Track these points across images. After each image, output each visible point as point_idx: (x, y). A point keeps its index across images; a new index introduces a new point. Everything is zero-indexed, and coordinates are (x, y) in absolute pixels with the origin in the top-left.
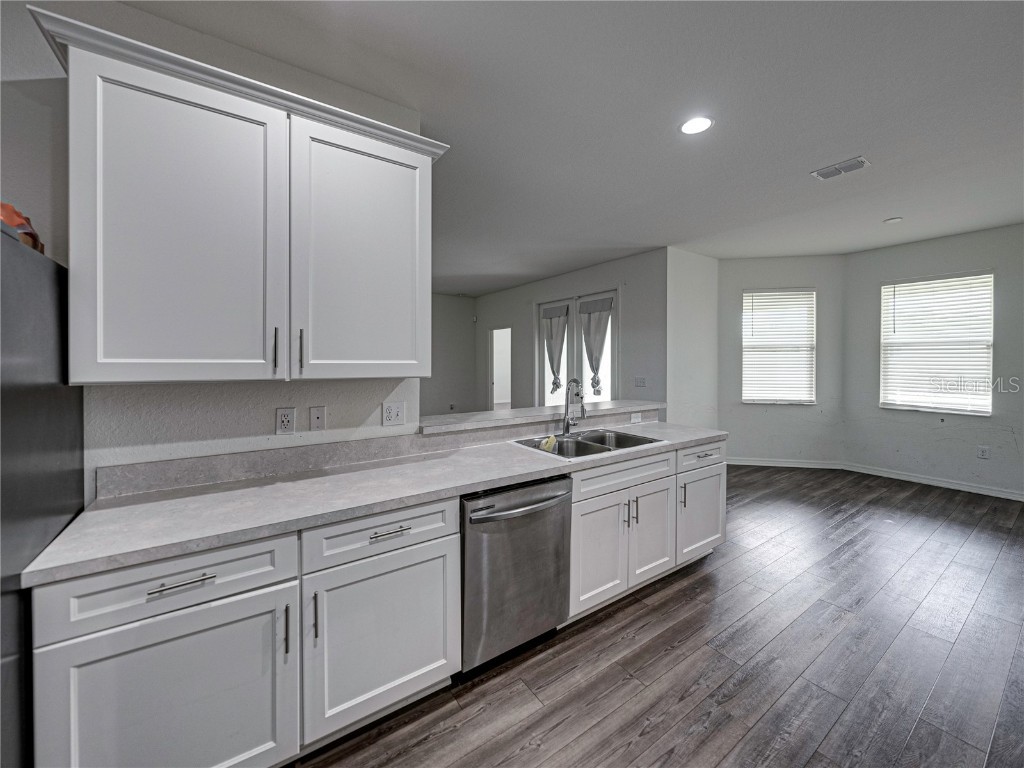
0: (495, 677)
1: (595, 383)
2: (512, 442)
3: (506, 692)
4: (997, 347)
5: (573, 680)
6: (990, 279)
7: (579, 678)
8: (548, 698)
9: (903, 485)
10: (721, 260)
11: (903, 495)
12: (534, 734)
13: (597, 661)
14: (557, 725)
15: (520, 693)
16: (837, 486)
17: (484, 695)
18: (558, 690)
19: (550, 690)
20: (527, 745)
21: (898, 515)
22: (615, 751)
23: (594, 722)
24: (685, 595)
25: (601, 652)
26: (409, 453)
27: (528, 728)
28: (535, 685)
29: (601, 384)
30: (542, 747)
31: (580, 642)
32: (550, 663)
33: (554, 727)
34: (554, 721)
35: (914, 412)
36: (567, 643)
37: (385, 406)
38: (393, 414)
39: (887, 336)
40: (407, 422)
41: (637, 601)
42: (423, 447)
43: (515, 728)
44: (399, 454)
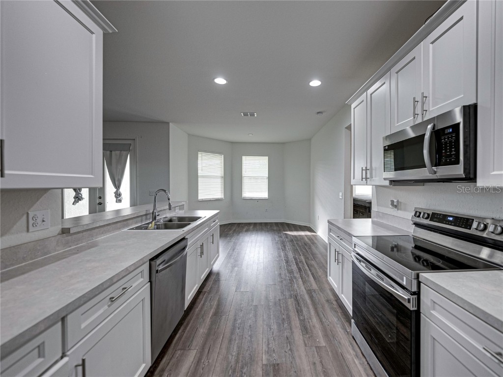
0: (162, 360)
1: (118, 195)
2: (126, 230)
3: (174, 360)
4: (269, 178)
5: (200, 333)
6: (267, 158)
7: (202, 331)
8: (196, 346)
9: (250, 224)
10: (189, 135)
11: (251, 227)
12: (203, 361)
13: (204, 320)
14: (209, 350)
15: (182, 355)
16: (234, 228)
17: (163, 370)
18: (198, 341)
19: (194, 343)
20: (203, 366)
21: (254, 233)
22: (235, 340)
23: (221, 338)
24: (216, 281)
25: (203, 317)
26: (55, 251)
27: (198, 362)
28: (186, 348)
29: (123, 196)
30: (210, 361)
31: (191, 319)
32: (185, 335)
33: (208, 352)
34: (206, 351)
35: (251, 199)
36: (185, 324)
37: (31, 215)
38: (39, 220)
39: (244, 174)
40: (51, 226)
41: (201, 292)
42: (67, 244)
43: (192, 366)
44: (46, 254)
